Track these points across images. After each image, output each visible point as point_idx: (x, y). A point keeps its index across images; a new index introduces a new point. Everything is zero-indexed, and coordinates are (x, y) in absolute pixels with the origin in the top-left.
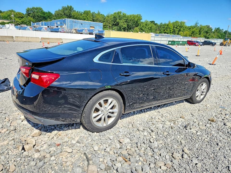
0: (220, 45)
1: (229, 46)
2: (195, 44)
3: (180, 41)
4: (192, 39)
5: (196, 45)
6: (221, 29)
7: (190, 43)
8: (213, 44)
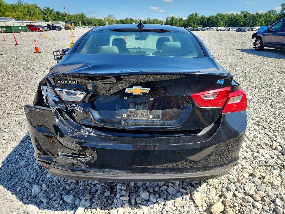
0: (65, 29)
1: (74, 29)
2: (39, 29)
3: (18, 27)
4: (31, 23)
5: (41, 31)
6: (51, 9)
7: (32, 28)
8: (59, 29)
